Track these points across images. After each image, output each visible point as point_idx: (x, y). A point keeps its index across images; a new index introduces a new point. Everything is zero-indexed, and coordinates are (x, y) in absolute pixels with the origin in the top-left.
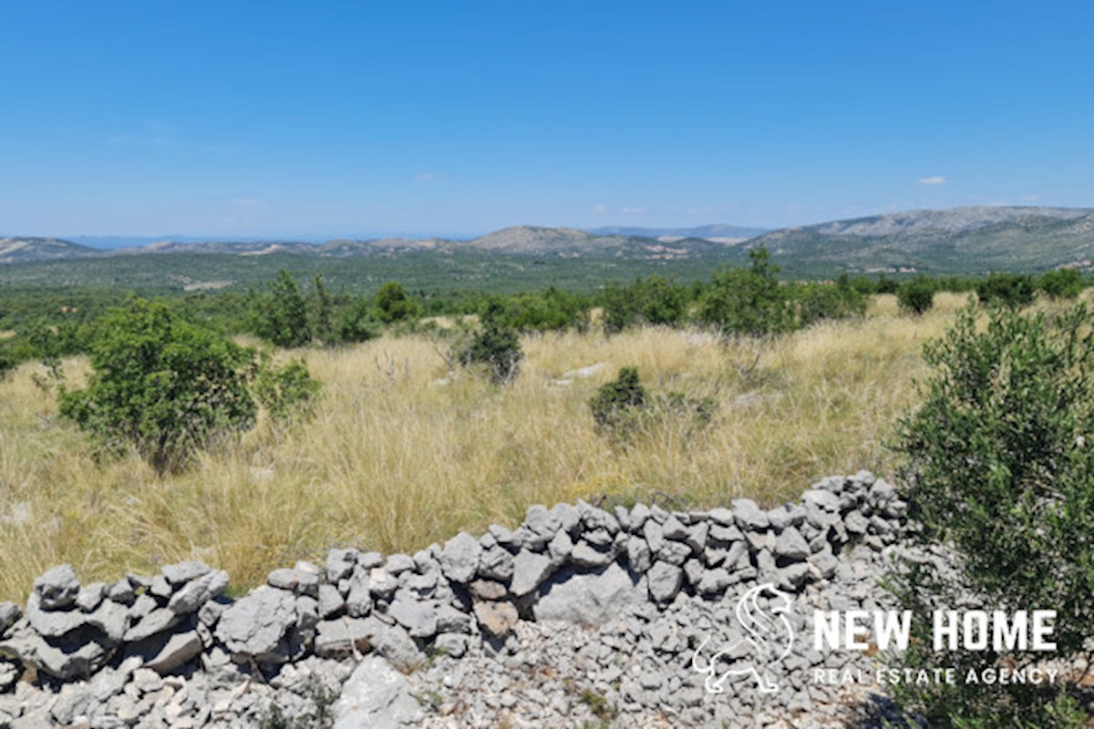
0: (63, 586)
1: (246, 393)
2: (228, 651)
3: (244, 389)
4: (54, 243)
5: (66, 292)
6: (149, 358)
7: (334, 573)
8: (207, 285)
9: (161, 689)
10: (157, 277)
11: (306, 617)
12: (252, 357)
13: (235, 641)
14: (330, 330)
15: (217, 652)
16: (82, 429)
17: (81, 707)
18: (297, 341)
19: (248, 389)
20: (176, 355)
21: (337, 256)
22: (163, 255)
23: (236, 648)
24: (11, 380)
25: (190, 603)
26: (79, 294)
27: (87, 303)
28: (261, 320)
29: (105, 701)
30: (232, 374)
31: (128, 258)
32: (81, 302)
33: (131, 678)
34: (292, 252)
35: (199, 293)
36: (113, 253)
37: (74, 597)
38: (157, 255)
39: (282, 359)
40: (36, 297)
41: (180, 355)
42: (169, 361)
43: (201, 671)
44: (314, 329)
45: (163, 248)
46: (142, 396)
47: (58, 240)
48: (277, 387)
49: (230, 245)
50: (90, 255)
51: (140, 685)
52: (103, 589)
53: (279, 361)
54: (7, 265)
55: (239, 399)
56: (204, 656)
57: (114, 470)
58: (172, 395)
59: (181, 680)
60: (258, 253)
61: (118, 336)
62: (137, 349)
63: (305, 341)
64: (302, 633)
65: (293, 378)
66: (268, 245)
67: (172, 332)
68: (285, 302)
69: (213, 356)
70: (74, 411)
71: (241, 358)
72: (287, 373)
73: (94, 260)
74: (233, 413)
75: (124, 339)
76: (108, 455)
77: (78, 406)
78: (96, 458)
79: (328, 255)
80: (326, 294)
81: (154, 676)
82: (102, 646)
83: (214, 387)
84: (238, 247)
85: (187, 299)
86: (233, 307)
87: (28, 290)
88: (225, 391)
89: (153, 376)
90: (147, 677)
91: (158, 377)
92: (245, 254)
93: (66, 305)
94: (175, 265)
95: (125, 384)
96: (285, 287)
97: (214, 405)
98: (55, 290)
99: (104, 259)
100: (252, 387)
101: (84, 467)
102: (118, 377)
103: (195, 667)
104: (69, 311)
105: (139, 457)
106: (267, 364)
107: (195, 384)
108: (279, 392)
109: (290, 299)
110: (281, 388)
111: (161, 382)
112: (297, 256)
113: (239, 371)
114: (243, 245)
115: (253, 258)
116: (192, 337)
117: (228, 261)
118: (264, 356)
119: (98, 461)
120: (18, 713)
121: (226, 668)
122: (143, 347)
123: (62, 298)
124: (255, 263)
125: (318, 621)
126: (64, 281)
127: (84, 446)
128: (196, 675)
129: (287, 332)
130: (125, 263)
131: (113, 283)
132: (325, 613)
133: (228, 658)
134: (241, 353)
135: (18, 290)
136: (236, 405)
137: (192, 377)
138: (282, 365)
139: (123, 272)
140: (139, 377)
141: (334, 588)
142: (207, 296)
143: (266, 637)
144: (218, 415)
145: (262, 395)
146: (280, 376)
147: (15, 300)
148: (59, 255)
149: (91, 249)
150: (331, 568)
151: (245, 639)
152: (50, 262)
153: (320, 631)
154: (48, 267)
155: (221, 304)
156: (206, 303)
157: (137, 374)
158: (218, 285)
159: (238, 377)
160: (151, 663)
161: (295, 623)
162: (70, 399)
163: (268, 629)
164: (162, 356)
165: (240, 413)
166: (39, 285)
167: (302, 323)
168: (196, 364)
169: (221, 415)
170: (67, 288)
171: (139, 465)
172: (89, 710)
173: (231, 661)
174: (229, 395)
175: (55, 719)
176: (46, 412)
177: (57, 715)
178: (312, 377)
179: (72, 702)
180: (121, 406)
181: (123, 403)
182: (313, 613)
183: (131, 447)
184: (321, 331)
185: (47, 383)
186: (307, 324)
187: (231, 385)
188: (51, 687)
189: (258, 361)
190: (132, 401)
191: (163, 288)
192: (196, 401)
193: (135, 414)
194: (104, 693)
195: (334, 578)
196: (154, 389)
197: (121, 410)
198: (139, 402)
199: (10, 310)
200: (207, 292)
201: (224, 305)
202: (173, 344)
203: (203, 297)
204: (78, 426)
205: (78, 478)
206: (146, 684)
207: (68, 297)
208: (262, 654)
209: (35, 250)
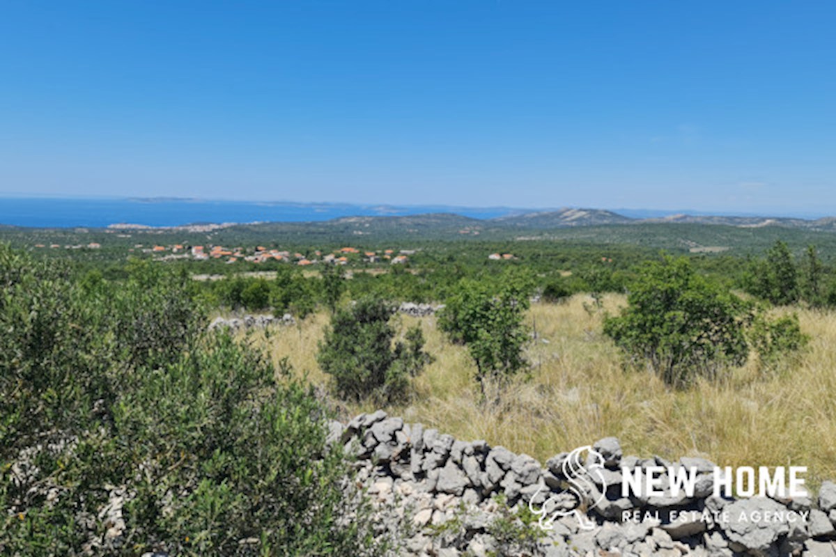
0: (612, 452)
1: (742, 337)
2: (726, 538)
3: (740, 333)
4: (603, 213)
5: (606, 247)
6: (669, 300)
7: (826, 502)
8: (708, 249)
9: (671, 549)
10: (671, 241)
11: (797, 531)
12: (750, 309)
13: (733, 532)
14: (817, 294)
15: (716, 535)
16: (617, 344)
17: (615, 541)
18: (784, 299)
19: (744, 334)
20: (690, 300)
21: (827, 231)
22: (677, 224)
23: (734, 537)
24: (568, 305)
25: (700, 490)
26: (615, 249)
27: (619, 256)
28: (754, 280)
29: (631, 543)
30: (731, 320)
31: (651, 225)
32: (615, 255)
33: (650, 532)
34: (785, 226)
35: (702, 255)
36: (642, 222)
37: (617, 462)
38: (674, 224)
39: (776, 314)
40: (587, 250)
41: (694, 301)
42: (684, 304)
43: (703, 546)
44: (802, 291)
45: (677, 219)
46: (661, 327)
47: (606, 211)
48: (768, 335)
49: (731, 219)
50: (625, 222)
51: (657, 540)
52: (638, 461)
53: (772, 315)
54: (572, 227)
55: (735, 341)
56: (706, 535)
57: (636, 378)
58: (683, 330)
59: (686, 547)
60: (754, 226)
61: (650, 281)
62: (662, 293)
63: (791, 301)
64: (791, 544)
65: (784, 331)
66: (764, 219)
67: (689, 282)
68: (778, 268)
69: (719, 304)
70: (614, 332)
71: (740, 309)
72: (778, 325)
73: (628, 226)
74: (729, 351)
75: (654, 284)
76: (632, 366)
77: (615, 329)
78: (624, 368)
79: (818, 230)
80: (817, 263)
81: (668, 537)
82: (632, 503)
83: (717, 328)
84: (738, 220)
85: (691, 259)
86: (727, 268)
87: (582, 245)
88: (724, 333)
89: (672, 313)
90: (661, 536)
91: (675, 315)
92: (744, 226)
93: (604, 256)
94: (685, 233)
95: (650, 317)
96: (780, 254)
97: (714, 343)
98: (599, 246)
99: (634, 225)
100: (747, 332)
101: (614, 372)
102: (646, 312)
103: (698, 542)
104: (607, 261)
105: (654, 372)
106: (762, 315)
107: (701, 324)
108: (769, 341)
109: (782, 264)
110: (773, 337)
111: (677, 320)
112: (787, 229)
113: (738, 319)
114: (742, 219)
115: (749, 230)
116: (704, 287)
117: (728, 231)
118: (760, 310)
119: (625, 370)
120: (574, 530)
121: (724, 550)
122: (666, 291)
123: (603, 252)
124: (751, 234)
125: (807, 538)
126: (605, 240)
127: (617, 357)
128: (698, 547)
129: (776, 292)
130: (648, 229)
131: (638, 243)
132: (814, 533)
133: (725, 543)
134: (741, 304)
135: (576, 245)
136: (732, 345)
137: (700, 319)
138: (775, 318)
139: (646, 235)
140: (661, 314)
141: (825, 515)
142: (707, 257)
143: (760, 537)
144: (717, 350)
145: (754, 340)
146: (772, 327)
147: (573, 251)
148: (606, 221)
149: (626, 218)
150: (824, 497)
151: (742, 533)
152: (599, 226)
153: (808, 547)
154: (597, 230)
155: (718, 265)
156: (706, 263)
157: (659, 310)
158: (717, 249)
159: (736, 323)
160: (666, 526)
161: (787, 533)
162: (611, 323)
163: (762, 531)
164: (679, 300)
165: (735, 352)
166: (590, 242)
167: (791, 285)
168: (704, 309)
169: (720, 350)
170: (607, 245)
171: (653, 379)
172: (621, 545)
173: (728, 547)
174: (727, 336)
175: (598, 544)
176: (590, 329)
177: (599, 542)
178: (801, 332)
179: (610, 536)
180: (645, 332)
181: (647, 331)
182: (803, 530)
183: (648, 364)
184: (808, 294)
185: (592, 309)
186: (796, 287)
187: (731, 329)
188: (596, 520)
189: (754, 312)
190: (654, 330)
191: (674, 249)
192: (700, 337)
193: (655, 341)
194: (631, 537)
195: (827, 507)
196: (671, 324)
197: (645, 336)
198: (659, 332)
199: (569, 257)
200: (707, 254)
201: (719, 266)
202: (689, 291)
203: (703, 258)
204: (614, 342)
205: (610, 379)
206: (661, 541)
207: (607, 251)
208: (754, 549)
209: (590, 218)
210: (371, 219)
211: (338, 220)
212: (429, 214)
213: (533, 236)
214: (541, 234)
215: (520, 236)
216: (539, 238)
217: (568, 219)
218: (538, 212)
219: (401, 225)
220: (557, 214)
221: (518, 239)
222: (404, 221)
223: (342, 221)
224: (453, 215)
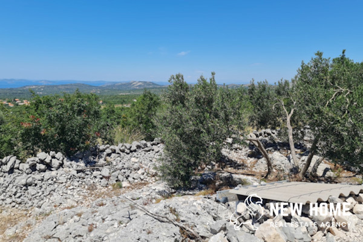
4: (149, 83)
47: (150, 82)
54: (137, 89)
73: (159, 88)
148: (151, 87)
149: (159, 85)
209: (144, 85)
210: (43, 87)
211: (25, 87)
212: (71, 84)
213: (126, 93)
214: (130, 92)
215: (120, 93)
216: (129, 94)
217: (135, 86)
218: (121, 83)
219: (59, 89)
220: (130, 84)
221: (120, 94)
222: (60, 87)
223: (27, 87)
224: (83, 84)
